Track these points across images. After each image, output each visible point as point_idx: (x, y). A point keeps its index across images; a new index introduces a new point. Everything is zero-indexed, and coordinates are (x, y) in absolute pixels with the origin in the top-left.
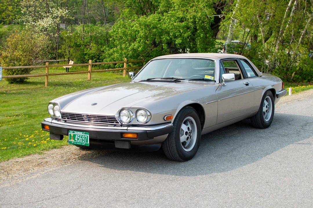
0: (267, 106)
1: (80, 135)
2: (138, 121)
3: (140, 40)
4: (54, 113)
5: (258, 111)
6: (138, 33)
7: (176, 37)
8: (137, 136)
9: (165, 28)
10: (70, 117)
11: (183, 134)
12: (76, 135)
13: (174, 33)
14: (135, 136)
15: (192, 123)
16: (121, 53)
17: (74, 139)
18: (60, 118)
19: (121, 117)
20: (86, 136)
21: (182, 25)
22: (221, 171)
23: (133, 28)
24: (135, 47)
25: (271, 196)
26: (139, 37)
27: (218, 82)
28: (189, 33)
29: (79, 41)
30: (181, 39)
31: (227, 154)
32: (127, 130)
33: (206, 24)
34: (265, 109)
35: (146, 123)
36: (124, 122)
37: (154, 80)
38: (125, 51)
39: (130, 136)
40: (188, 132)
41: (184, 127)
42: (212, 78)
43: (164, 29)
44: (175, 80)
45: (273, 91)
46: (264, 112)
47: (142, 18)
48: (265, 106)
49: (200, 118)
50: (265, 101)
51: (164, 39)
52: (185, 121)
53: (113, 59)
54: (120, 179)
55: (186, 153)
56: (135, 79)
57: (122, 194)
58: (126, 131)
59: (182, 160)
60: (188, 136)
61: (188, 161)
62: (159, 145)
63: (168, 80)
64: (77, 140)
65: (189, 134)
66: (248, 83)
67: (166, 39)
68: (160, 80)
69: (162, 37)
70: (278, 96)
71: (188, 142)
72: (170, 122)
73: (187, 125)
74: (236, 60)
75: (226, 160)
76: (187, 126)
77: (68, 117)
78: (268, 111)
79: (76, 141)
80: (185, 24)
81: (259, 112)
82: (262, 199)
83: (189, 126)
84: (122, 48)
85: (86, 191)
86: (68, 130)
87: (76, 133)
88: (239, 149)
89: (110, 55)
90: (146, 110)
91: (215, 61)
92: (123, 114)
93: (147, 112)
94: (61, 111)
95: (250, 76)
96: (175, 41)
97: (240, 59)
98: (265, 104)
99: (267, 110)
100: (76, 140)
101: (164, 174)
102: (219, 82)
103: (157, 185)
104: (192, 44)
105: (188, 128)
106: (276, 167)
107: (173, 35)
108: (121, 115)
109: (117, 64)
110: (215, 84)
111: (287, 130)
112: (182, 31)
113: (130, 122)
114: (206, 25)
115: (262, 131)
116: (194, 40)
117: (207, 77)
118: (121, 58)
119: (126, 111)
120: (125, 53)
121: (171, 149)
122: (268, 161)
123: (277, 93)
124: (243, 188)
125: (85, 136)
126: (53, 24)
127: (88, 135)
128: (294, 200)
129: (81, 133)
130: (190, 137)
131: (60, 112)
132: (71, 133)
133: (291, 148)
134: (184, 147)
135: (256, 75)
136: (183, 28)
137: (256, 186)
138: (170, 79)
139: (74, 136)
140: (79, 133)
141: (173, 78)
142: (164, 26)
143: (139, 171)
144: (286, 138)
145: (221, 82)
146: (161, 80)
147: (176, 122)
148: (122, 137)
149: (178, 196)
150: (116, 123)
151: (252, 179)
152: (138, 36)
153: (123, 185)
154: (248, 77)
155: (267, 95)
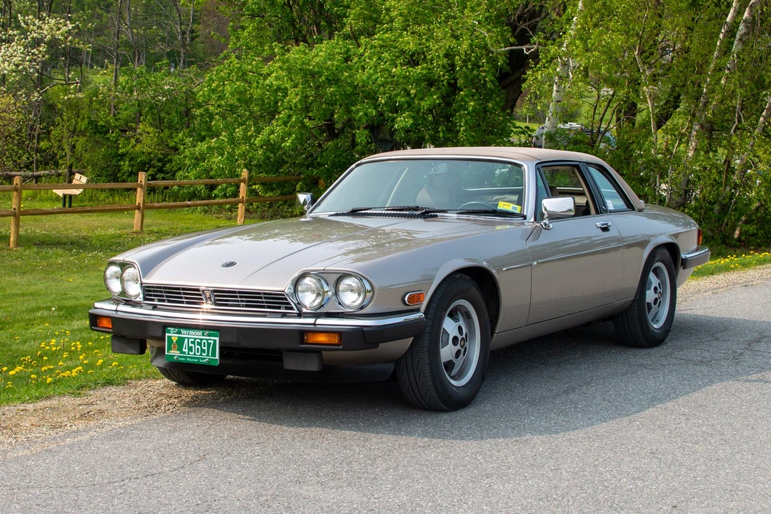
0: (655, 288)
1: (195, 339)
2: (340, 304)
3: (290, 117)
4: (123, 288)
5: (634, 300)
6: (285, 97)
7: (395, 110)
8: (340, 339)
9: (364, 81)
10: (167, 296)
11: (447, 343)
12: (186, 340)
13: (390, 97)
14: (335, 340)
15: (467, 316)
16: (231, 155)
17: (180, 349)
18: (140, 298)
19: (300, 294)
20: (212, 342)
21: (415, 75)
22: (540, 430)
23: (267, 82)
24: (272, 136)
25: (660, 478)
26: (287, 109)
27: (532, 220)
28: (435, 97)
29: (104, 117)
30: (409, 116)
31: (554, 398)
32: (314, 324)
33: (484, 71)
34: (650, 296)
35: (362, 308)
36: (305, 307)
37: (369, 212)
38: (244, 148)
39: (322, 338)
40: (460, 337)
41: (450, 326)
42: (515, 209)
43: (360, 84)
44: (422, 214)
45: (672, 249)
46: (649, 304)
47: (296, 53)
48: (653, 288)
49: (488, 305)
50: (652, 276)
51: (361, 114)
52: (451, 311)
53: (207, 171)
54: (298, 444)
55: (454, 389)
56: (316, 210)
57: (309, 471)
58: (313, 326)
59: (445, 407)
60: (460, 348)
61: (459, 412)
62: (391, 367)
63: (405, 212)
64: (187, 351)
65: (462, 343)
66: (606, 224)
67: (366, 114)
68: (383, 212)
69: (354, 109)
70: (685, 263)
71: (458, 363)
72: (418, 310)
73: (456, 320)
74: (577, 166)
75: (552, 410)
76: (456, 322)
77: (163, 296)
78: (659, 301)
79: (185, 353)
80: (424, 72)
81: (636, 304)
82: (640, 483)
83: (461, 323)
84: (233, 139)
85: (222, 464)
86: (165, 326)
88: (584, 388)
89: (196, 158)
90: (360, 278)
91: (525, 166)
92: (304, 286)
93: (365, 281)
94: (144, 281)
95: (613, 208)
96: (394, 120)
97: (587, 163)
98: (651, 283)
99: (656, 300)
100: (184, 350)
101: (402, 435)
102: (535, 220)
103: (388, 455)
104: (443, 131)
105: (460, 328)
106: (675, 424)
107: (386, 104)
108: (300, 288)
109: (220, 187)
110: (523, 224)
111: (709, 351)
112: (413, 92)
113: (321, 306)
114: (483, 74)
115: (643, 352)
116: (448, 118)
117: (502, 206)
118: (230, 170)
119: (312, 279)
120: (243, 155)
121: (417, 379)
122: (656, 413)
123: (683, 256)
124: (596, 463)
125: (209, 341)
126: (27, 63)
127: (217, 339)
128: (714, 485)
129: (197, 335)
130: (462, 351)
131: (142, 284)
132: (172, 335)
133: (716, 389)
134: (449, 375)
135: (628, 208)
136: (418, 81)
137: (627, 459)
138: (409, 209)
139: (181, 341)
140: (194, 333)
141: (417, 209)
142: (361, 77)
143: (341, 429)
144: (704, 369)
145: (538, 219)
146: (386, 212)
147: (432, 311)
148: (302, 342)
149: (442, 476)
150: (287, 308)
151: (617, 446)
152: (282, 105)
153: (308, 454)
154: (606, 211)
155: (656, 259)
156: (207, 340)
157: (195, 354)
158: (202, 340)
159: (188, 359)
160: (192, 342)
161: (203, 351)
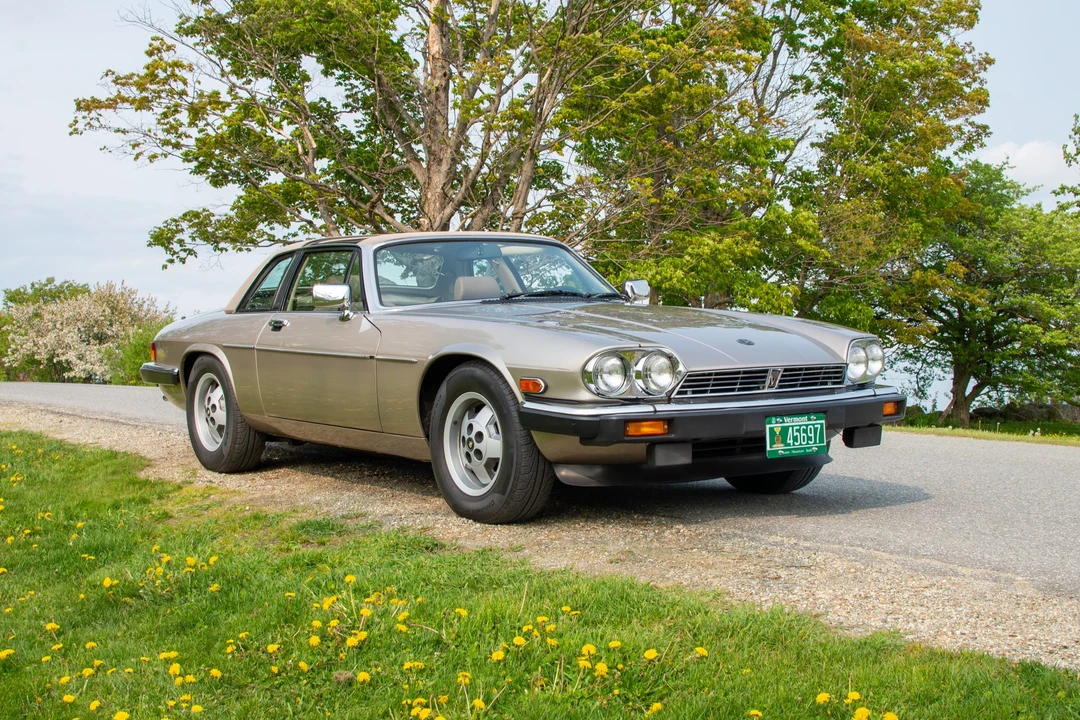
1: (800, 426)
12: (790, 429)
17: (784, 442)
20: (819, 426)
64: (791, 442)
79: (789, 445)
87: (789, 421)
100: (788, 442)
127: (823, 421)
129: (802, 421)
139: (785, 430)
156: (813, 425)
157: (801, 444)
158: (807, 426)
159: (794, 452)
160: (798, 431)
161: (809, 439)
